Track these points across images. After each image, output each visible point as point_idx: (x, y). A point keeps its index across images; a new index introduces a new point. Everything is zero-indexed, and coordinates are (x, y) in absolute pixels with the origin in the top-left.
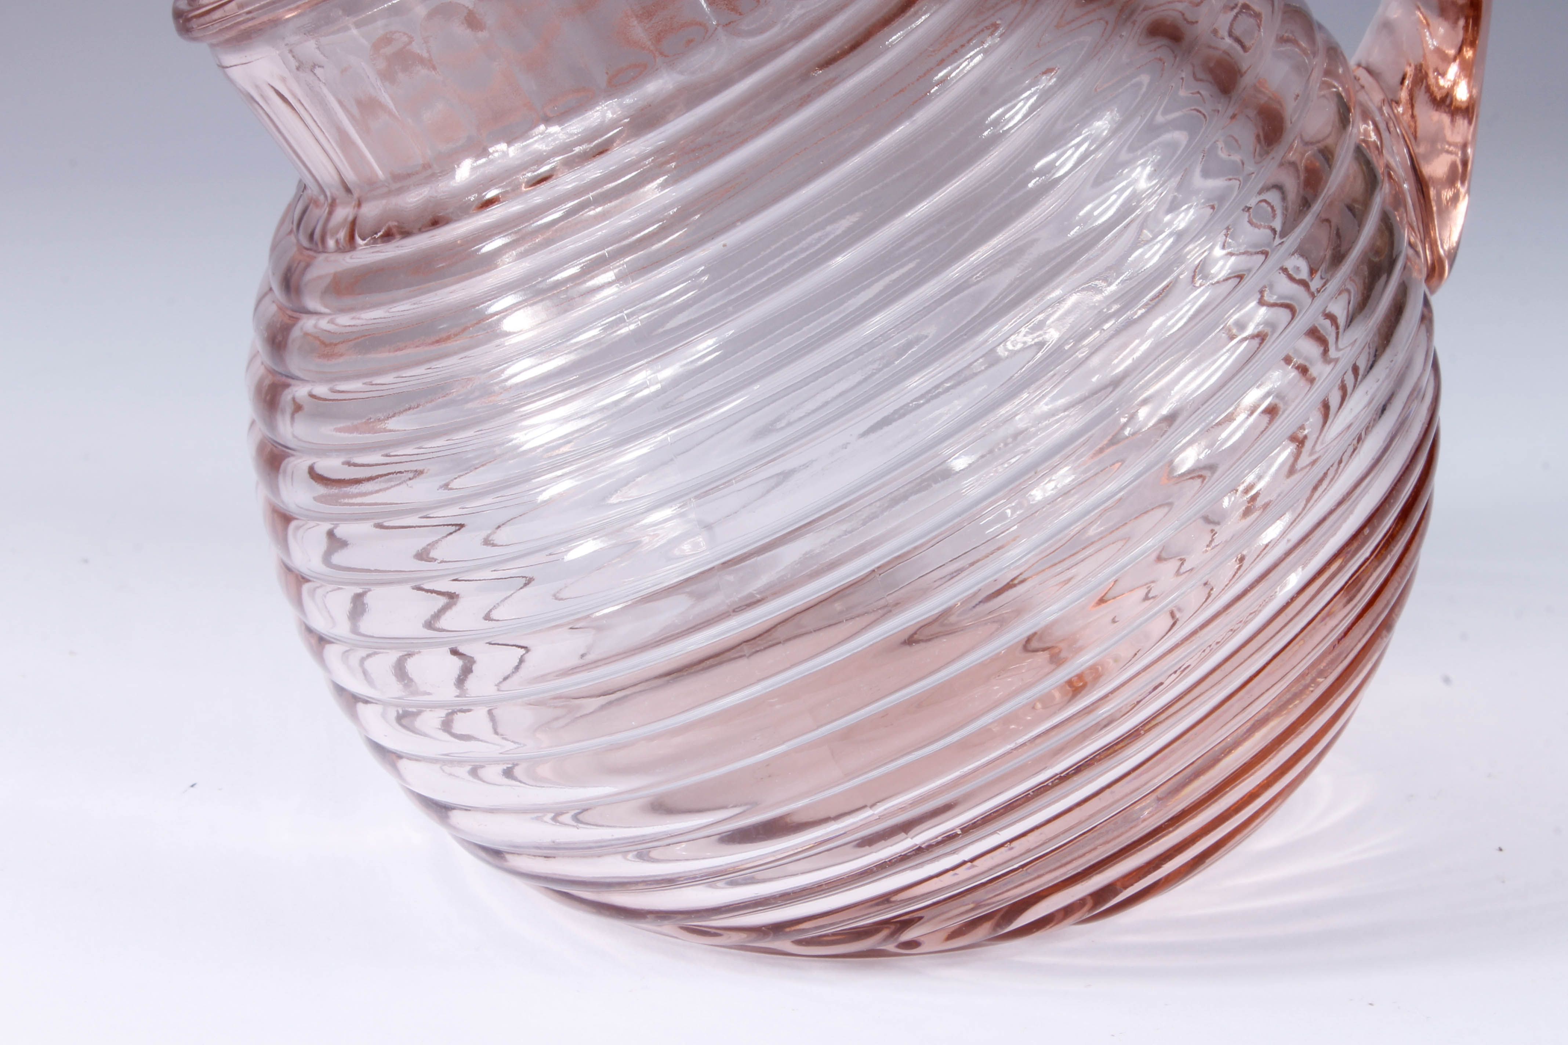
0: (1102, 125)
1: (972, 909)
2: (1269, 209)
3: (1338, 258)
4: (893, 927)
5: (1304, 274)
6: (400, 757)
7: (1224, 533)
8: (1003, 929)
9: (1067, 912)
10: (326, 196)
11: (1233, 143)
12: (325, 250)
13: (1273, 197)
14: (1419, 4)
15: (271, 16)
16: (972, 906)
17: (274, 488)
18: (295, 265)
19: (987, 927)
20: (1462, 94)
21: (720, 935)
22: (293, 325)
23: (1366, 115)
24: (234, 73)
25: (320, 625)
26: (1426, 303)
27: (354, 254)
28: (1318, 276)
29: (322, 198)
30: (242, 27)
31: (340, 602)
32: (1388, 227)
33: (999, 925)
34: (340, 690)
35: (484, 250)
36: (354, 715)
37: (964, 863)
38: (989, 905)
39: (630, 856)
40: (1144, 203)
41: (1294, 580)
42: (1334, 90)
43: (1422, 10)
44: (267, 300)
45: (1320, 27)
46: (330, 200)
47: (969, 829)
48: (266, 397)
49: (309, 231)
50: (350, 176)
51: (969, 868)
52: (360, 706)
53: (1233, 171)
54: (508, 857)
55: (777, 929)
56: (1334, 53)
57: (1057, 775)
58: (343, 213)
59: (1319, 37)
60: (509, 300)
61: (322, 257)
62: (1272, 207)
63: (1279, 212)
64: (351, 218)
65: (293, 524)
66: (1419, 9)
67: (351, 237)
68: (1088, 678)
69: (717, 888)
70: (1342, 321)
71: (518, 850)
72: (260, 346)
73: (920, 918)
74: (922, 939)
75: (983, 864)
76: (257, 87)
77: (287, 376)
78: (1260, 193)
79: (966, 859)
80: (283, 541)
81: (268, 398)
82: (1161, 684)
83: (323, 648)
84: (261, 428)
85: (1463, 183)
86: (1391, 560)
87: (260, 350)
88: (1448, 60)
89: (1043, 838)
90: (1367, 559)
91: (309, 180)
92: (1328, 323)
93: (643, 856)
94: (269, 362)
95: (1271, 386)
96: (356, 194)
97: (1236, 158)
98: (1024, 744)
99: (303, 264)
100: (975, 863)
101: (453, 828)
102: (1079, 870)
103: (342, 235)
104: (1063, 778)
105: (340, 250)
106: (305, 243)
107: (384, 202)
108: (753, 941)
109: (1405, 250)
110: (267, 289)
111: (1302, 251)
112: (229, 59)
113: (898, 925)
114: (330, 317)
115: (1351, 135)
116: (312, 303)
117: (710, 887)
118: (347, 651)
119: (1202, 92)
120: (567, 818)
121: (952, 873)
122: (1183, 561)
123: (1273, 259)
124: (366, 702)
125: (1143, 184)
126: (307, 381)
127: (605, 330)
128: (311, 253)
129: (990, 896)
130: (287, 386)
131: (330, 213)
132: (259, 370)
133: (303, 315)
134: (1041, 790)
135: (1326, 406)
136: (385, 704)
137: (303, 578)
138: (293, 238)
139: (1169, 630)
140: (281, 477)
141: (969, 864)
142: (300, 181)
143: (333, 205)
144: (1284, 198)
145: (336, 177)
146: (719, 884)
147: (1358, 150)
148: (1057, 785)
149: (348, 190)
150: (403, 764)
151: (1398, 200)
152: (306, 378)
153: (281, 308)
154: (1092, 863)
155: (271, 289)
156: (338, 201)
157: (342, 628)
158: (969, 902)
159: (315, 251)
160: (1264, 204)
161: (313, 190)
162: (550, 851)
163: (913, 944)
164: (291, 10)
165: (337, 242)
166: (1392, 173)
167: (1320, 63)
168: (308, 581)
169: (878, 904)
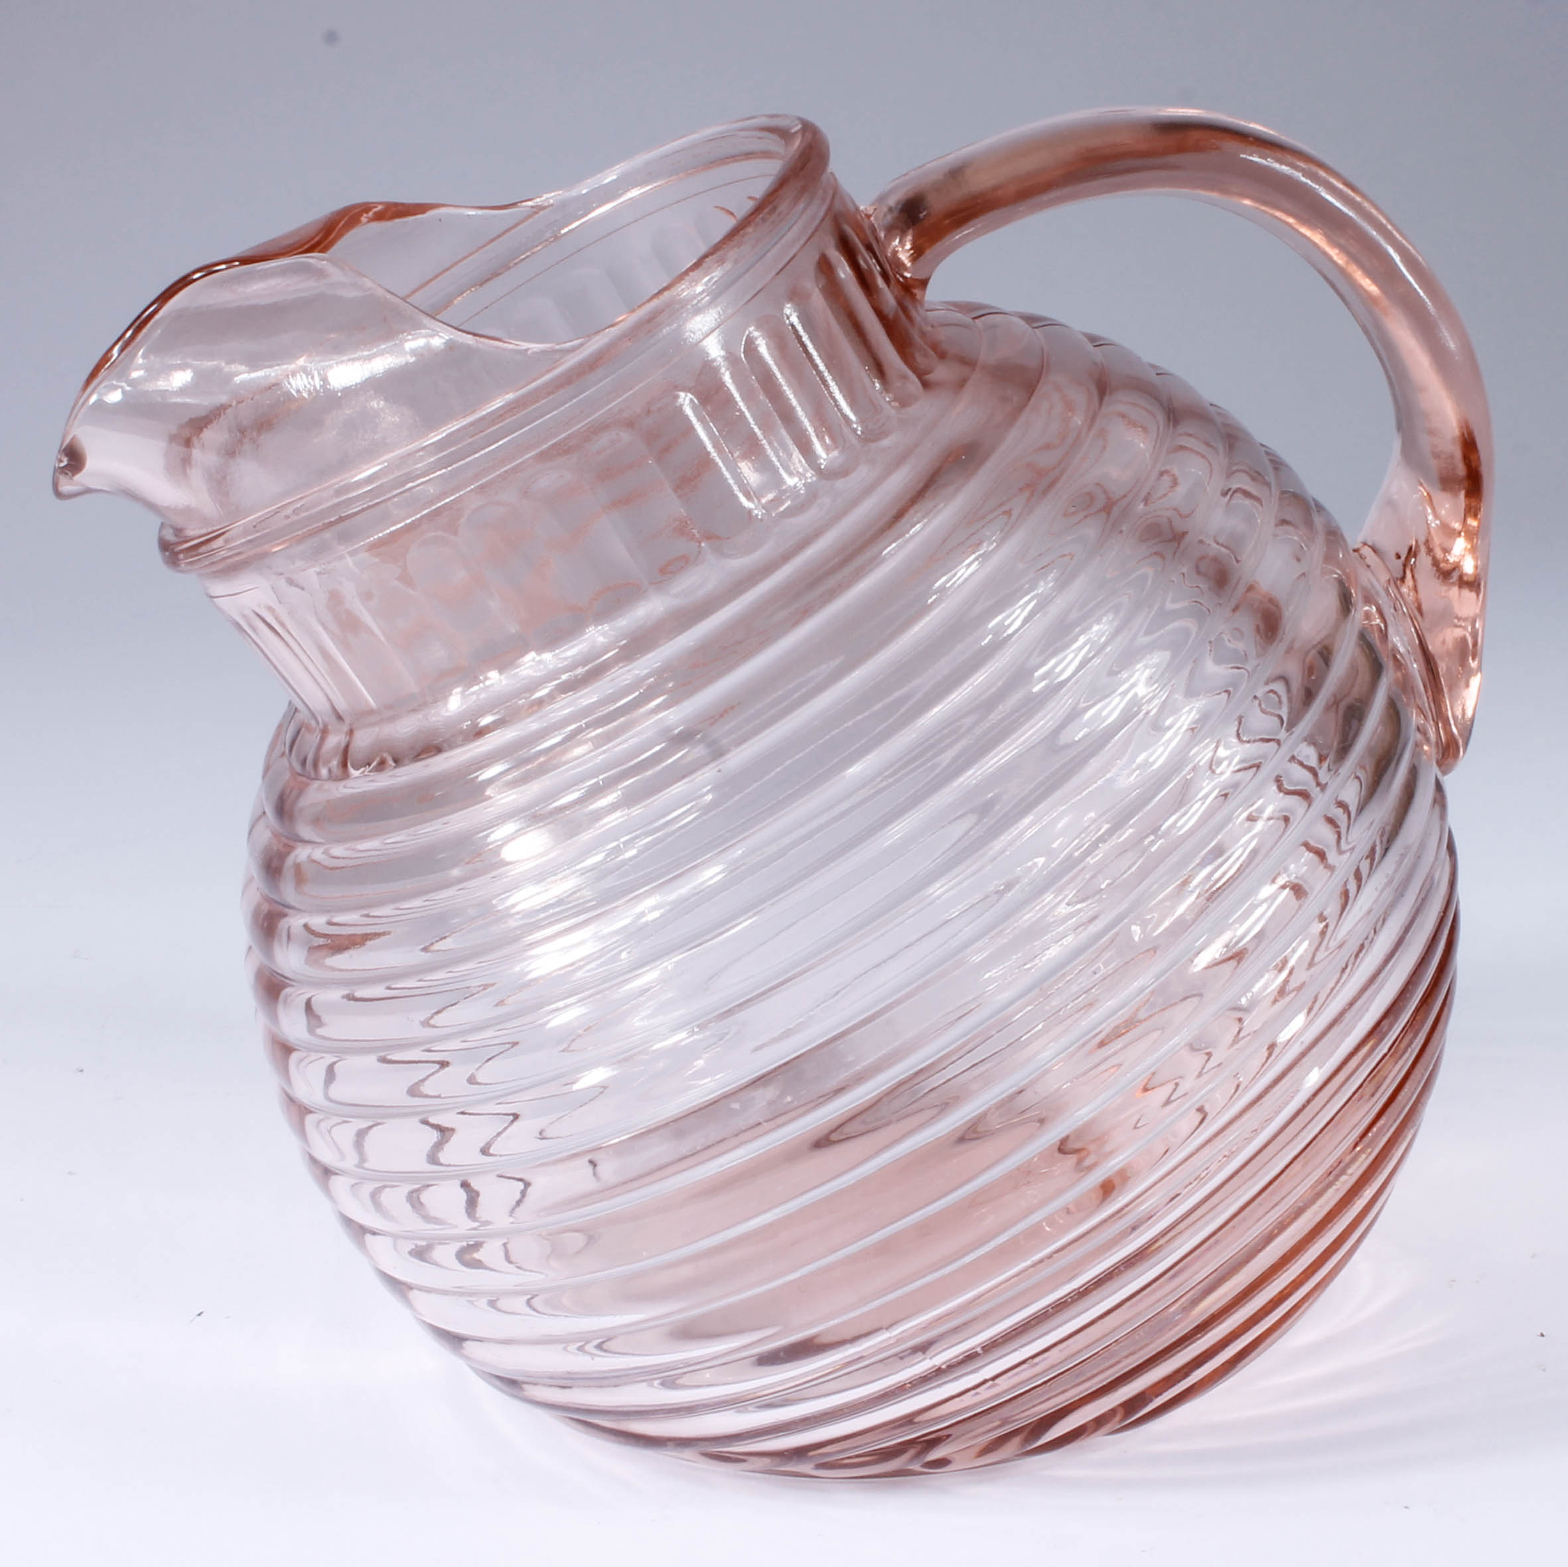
0: (1100, 629)
1: (999, 1426)
2: (1277, 699)
3: (1344, 750)
4: (919, 1447)
5: (1313, 762)
6: (410, 1287)
7: (1252, 1022)
8: (1030, 1445)
9: (1099, 1422)
10: (317, 722)
11: (1238, 633)
12: (317, 778)
13: (1279, 687)
14: (1422, 480)
15: (258, 550)
16: (998, 1423)
17: (273, 1017)
18: (288, 791)
19: (1016, 1441)
20: (1469, 567)
21: (744, 1461)
22: (289, 853)
23: (1368, 600)
24: (222, 603)
25: (327, 1157)
26: (1439, 787)
27: (348, 783)
28: (1325, 765)
29: (313, 723)
30: (229, 561)
31: (346, 1134)
32: (1394, 715)
33: (1027, 1440)
34: (348, 1222)
35: (481, 778)
36: (362, 1245)
37: (985, 1382)
38: (1016, 1420)
39: (656, 1383)
40: (1145, 709)
41: (1314, 1077)
42: (1335, 576)
43: (1425, 485)
44: (261, 825)
45: (1320, 508)
46: (321, 726)
47: (991, 1346)
48: (263, 925)
49: (302, 758)
50: (342, 705)
51: (990, 1387)
52: (368, 1237)
53: (1239, 660)
54: (525, 1386)
55: (800, 1453)
56: (1334, 535)
57: (1075, 1290)
58: (335, 740)
59: (1318, 521)
60: (510, 828)
61: (316, 784)
62: (1279, 697)
63: (1285, 699)
64: (343, 745)
65: (294, 1057)
66: (1421, 485)
67: (344, 765)
68: (1117, 1181)
69: (747, 1411)
70: (1353, 809)
71: (535, 1380)
72: (255, 871)
73: (949, 1436)
74: (953, 1456)
75: (1004, 1383)
76: (244, 616)
77: (284, 905)
78: (1267, 683)
79: (988, 1377)
80: (285, 1071)
81: (265, 925)
82: (1178, 1195)
83: (328, 1179)
84: (258, 957)
85: (1473, 659)
86: (1411, 1055)
87: (255, 876)
88: (1454, 534)
89: (1067, 1353)
90: (1385, 1055)
91: (300, 706)
92: (1340, 810)
93: (670, 1383)
94: (266, 891)
95: (1287, 879)
96: (347, 721)
97: (1240, 646)
98: (1041, 1261)
99: (295, 793)
100: (997, 1381)
101: (467, 1358)
102: (1104, 1383)
103: (335, 763)
104: (1083, 1293)
105: (332, 778)
106: (298, 768)
107: (377, 729)
108: (777, 1466)
109: (1414, 736)
110: (260, 812)
111: (1310, 740)
112: (218, 588)
113: (924, 1445)
114: (325, 847)
115: (1353, 619)
116: (305, 831)
117: (739, 1412)
118: (356, 1184)
119: (1201, 586)
120: (590, 1347)
121: (973, 1392)
122: (1209, 1055)
123: (1285, 748)
124: (374, 1233)
125: (1141, 690)
126: (305, 911)
127: (608, 855)
128: (304, 779)
129: (1017, 1412)
130: (285, 915)
131: (323, 739)
132: (255, 897)
133: (299, 844)
134: (1060, 1306)
135: (1346, 894)
136: (396, 1237)
137: (306, 1109)
138: (285, 761)
139: (1197, 1128)
140: (280, 1007)
141: (991, 1383)
142: (290, 702)
143: (325, 732)
144: (1289, 690)
145: (327, 706)
146: (750, 1408)
147: (1362, 636)
148: (1077, 1300)
149: (340, 718)
150: (413, 1295)
151: (1405, 685)
152: (302, 908)
153: (275, 835)
154: (1117, 1375)
155: (264, 813)
156: (330, 727)
157: (350, 1161)
158: (995, 1419)
159: (308, 778)
160: (1271, 694)
161: (303, 715)
162: (566, 1381)
163: (942, 1463)
164: (279, 544)
165: (330, 771)
166: (1398, 656)
167: (1317, 550)
168: (311, 1112)
169: (900, 1426)
